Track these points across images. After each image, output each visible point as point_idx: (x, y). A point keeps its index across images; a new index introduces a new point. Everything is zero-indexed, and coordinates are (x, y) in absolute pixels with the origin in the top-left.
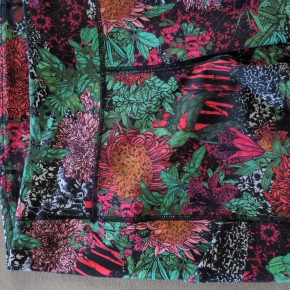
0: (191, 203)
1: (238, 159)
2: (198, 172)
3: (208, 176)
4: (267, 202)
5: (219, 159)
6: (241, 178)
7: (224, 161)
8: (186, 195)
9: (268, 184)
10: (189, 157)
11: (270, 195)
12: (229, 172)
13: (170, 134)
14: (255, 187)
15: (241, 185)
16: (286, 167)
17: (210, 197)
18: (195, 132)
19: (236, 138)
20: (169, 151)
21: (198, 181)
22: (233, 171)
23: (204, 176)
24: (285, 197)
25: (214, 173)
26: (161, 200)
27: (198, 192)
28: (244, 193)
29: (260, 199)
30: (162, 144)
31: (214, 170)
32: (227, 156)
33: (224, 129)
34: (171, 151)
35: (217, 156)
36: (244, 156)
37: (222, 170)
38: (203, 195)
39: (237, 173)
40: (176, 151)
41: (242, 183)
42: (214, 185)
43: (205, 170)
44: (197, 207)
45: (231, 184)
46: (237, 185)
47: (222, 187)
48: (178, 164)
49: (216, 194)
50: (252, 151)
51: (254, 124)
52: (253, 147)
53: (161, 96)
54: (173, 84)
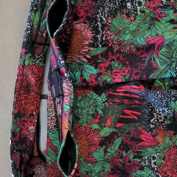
0: (112, 172)
1: (142, 146)
2: (117, 153)
3: (123, 155)
4: (159, 174)
5: (130, 145)
6: (143, 158)
7: (133, 147)
8: (108, 166)
9: (160, 163)
10: (112, 143)
11: (161, 169)
12: (136, 154)
13: (100, 129)
14: (152, 164)
15: (143, 162)
16: (172, 153)
17: (123, 168)
18: (116, 128)
19: (142, 134)
20: (99, 139)
21: (116, 158)
22: (139, 153)
23: (120, 155)
24: (170, 172)
25: (127, 154)
26: (93, 168)
27: (116, 164)
28: (145, 167)
29: (154, 172)
30: (95, 134)
31: (127, 152)
32: (135, 144)
33: (134, 128)
34: (100, 139)
35: (129, 144)
36: (147, 145)
37: (132, 152)
38: (119, 167)
39: (141, 155)
40: (104, 139)
41: (144, 161)
42: (127, 161)
43: (121, 152)
44: (115, 174)
45: (137, 161)
46: (141, 162)
47: (132, 163)
48: (104, 147)
49: (127, 167)
50: (151, 142)
51: (153, 126)
52: (152, 140)
53: (96, 104)
54: (104, 97)
